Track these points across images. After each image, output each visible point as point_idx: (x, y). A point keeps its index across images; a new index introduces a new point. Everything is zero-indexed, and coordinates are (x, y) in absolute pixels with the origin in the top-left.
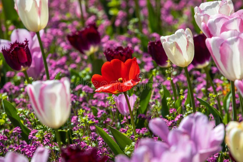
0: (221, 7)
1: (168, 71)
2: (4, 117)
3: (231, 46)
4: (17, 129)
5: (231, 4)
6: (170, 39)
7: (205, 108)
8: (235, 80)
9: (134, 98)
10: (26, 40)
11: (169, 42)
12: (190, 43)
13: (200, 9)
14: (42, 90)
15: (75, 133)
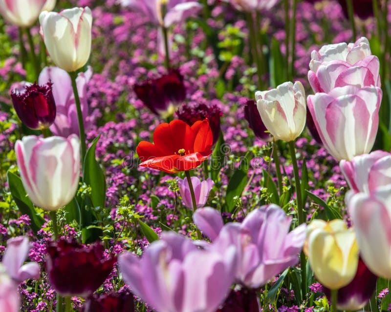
0: (350, 52)
1: (266, 147)
2: (9, 199)
3: (342, 109)
4: (23, 218)
5: (367, 49)
6: (269, 96)
7: (318, 207)
8: (340, 160)
9: (209, 185)
10: (49, 82)
11: (266, 101)
12: (300, 104)
13: (319, 54)
14: (35, 149)
15: (107, 230)
